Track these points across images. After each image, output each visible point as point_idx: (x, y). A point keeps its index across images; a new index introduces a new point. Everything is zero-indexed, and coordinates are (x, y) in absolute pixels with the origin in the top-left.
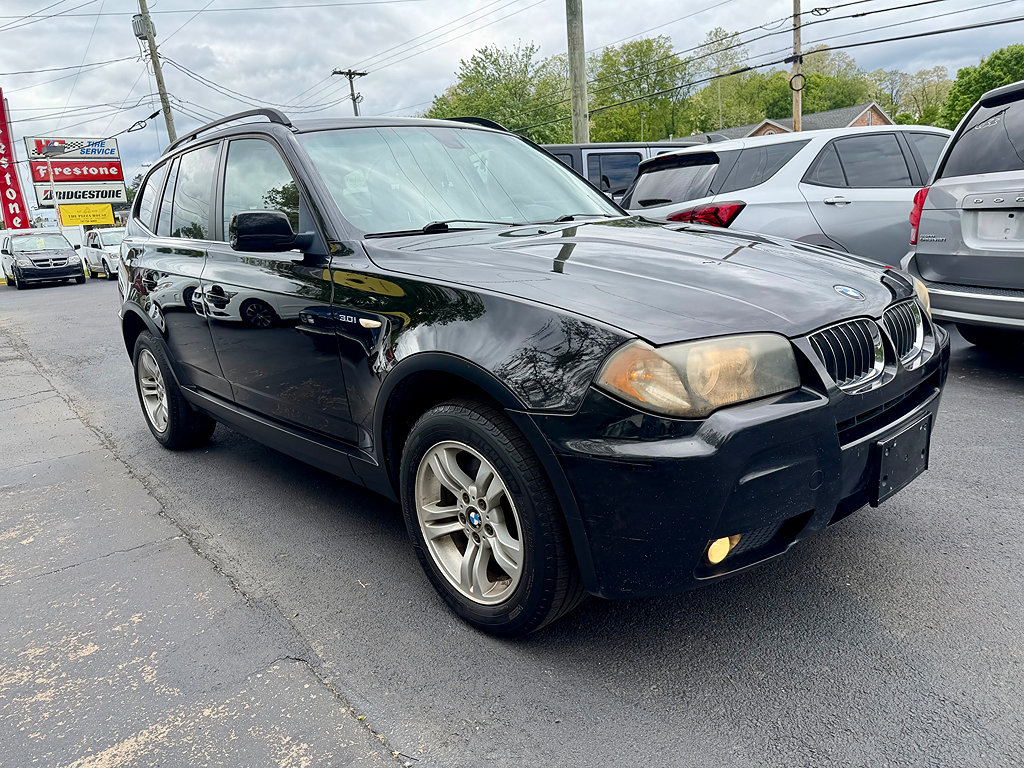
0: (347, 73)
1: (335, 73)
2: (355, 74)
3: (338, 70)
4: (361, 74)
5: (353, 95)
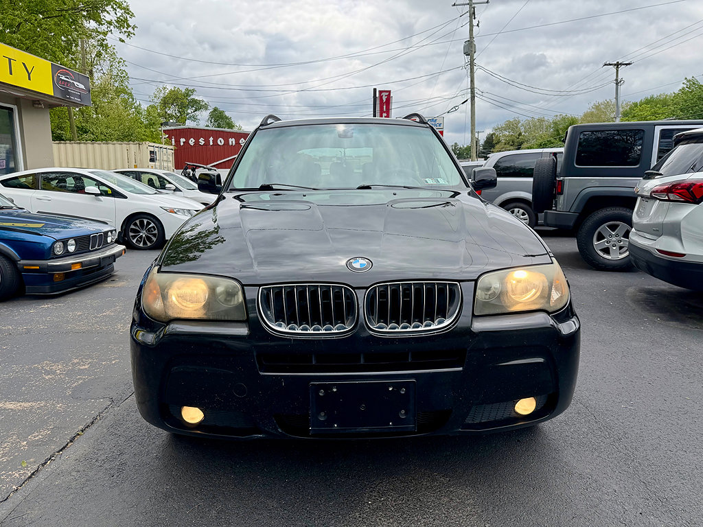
0: (615, 65)
1: (605, 65)
2: (621, 64)
3: (608, 63)
4: (627, 64)
5: (617, 80)
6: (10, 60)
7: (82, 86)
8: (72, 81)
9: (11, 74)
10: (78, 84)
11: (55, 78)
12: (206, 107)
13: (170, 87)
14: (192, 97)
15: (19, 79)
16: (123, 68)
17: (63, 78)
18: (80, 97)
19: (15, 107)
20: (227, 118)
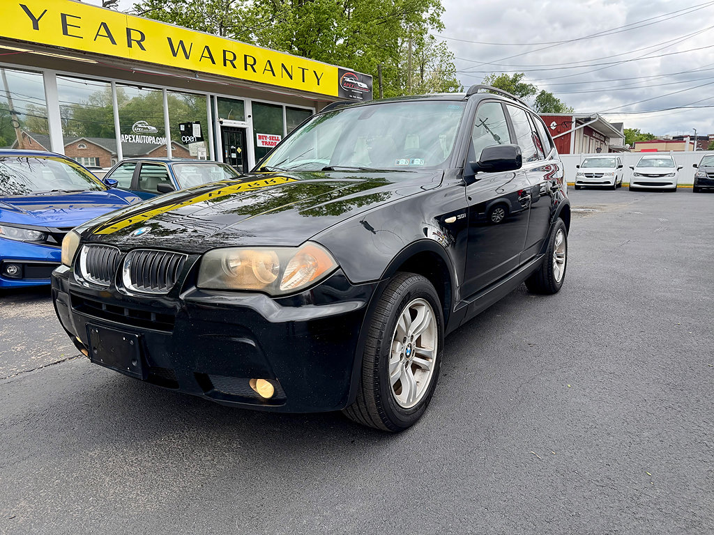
6: (303, 69)
7: (365, 86)
8: (355, 82)
9: (303, 81)
10: (361, 83)
11: (341, 81)
12: (534, 91)
13: (498, 75)
14: (519, 82)
15: (310, 86)
16: (451, 62)
17: (348, 80)
18: (361, 95)
19: (314, 109)
20: (554, 100)
